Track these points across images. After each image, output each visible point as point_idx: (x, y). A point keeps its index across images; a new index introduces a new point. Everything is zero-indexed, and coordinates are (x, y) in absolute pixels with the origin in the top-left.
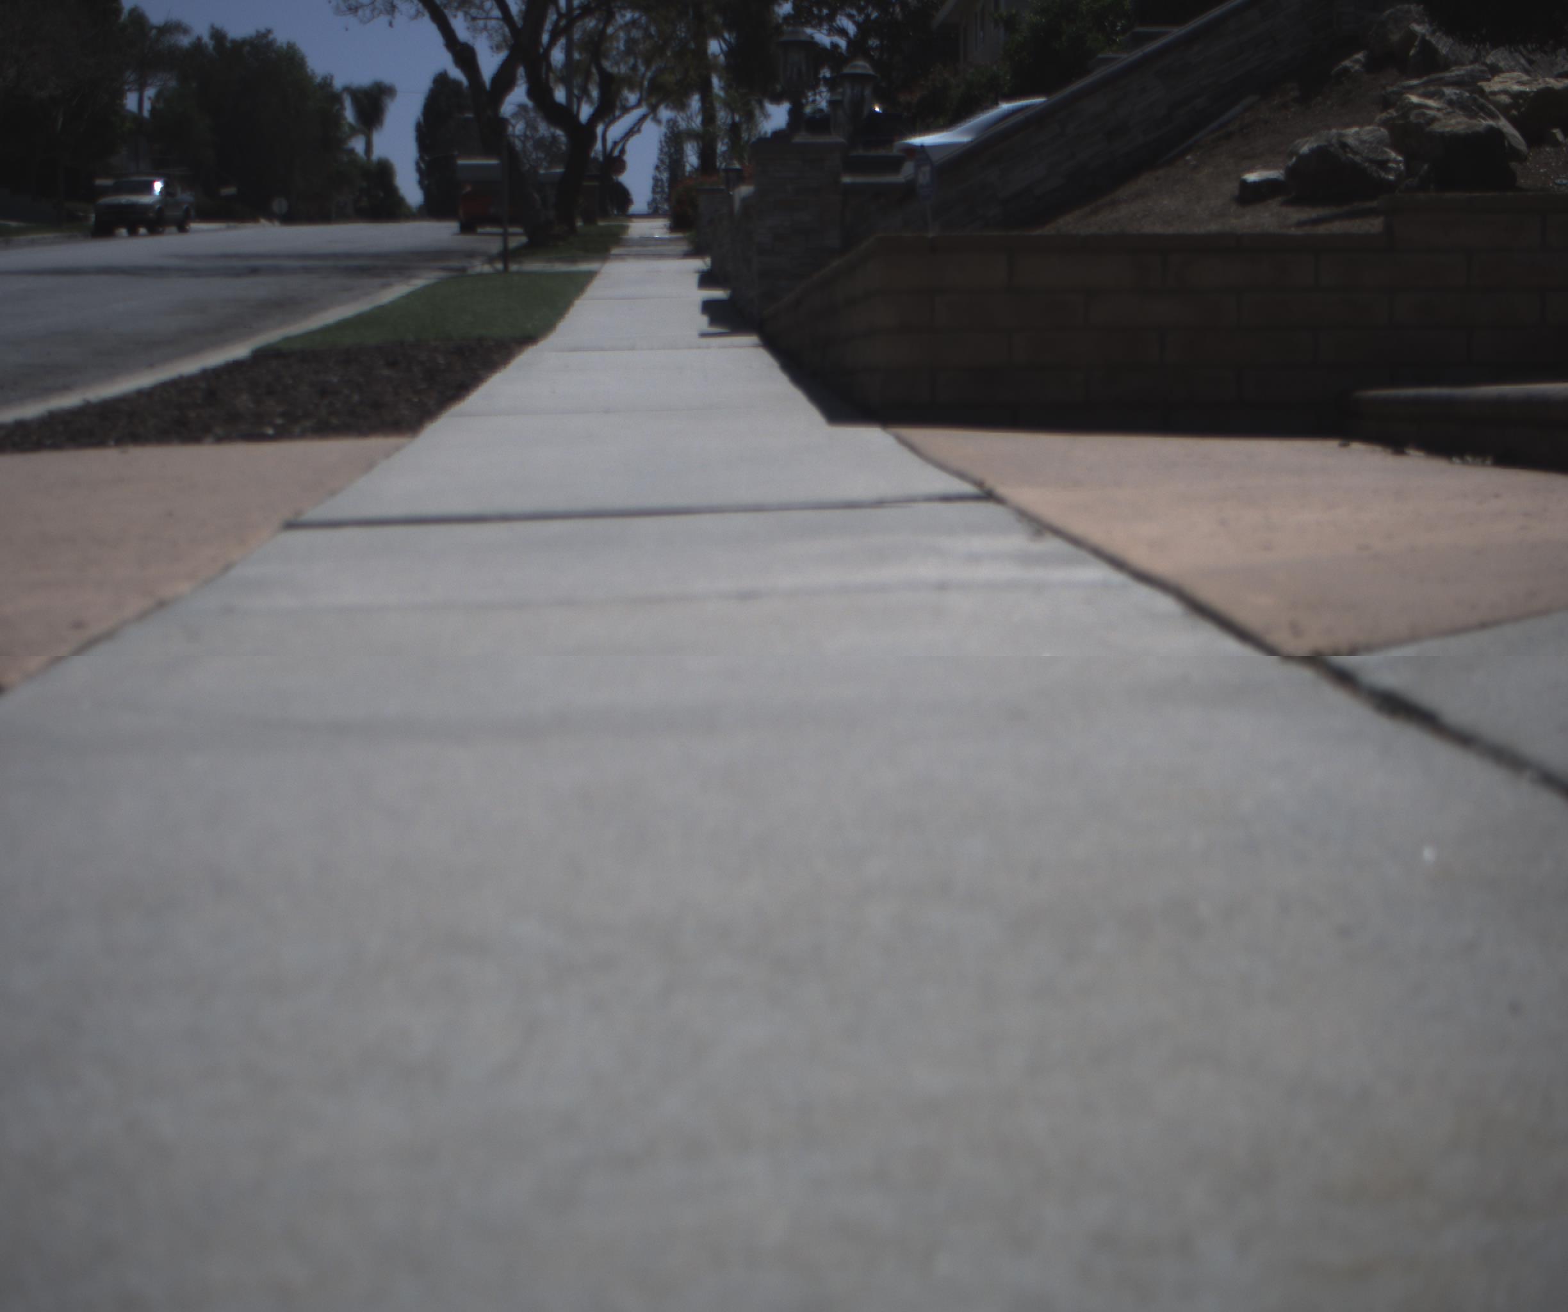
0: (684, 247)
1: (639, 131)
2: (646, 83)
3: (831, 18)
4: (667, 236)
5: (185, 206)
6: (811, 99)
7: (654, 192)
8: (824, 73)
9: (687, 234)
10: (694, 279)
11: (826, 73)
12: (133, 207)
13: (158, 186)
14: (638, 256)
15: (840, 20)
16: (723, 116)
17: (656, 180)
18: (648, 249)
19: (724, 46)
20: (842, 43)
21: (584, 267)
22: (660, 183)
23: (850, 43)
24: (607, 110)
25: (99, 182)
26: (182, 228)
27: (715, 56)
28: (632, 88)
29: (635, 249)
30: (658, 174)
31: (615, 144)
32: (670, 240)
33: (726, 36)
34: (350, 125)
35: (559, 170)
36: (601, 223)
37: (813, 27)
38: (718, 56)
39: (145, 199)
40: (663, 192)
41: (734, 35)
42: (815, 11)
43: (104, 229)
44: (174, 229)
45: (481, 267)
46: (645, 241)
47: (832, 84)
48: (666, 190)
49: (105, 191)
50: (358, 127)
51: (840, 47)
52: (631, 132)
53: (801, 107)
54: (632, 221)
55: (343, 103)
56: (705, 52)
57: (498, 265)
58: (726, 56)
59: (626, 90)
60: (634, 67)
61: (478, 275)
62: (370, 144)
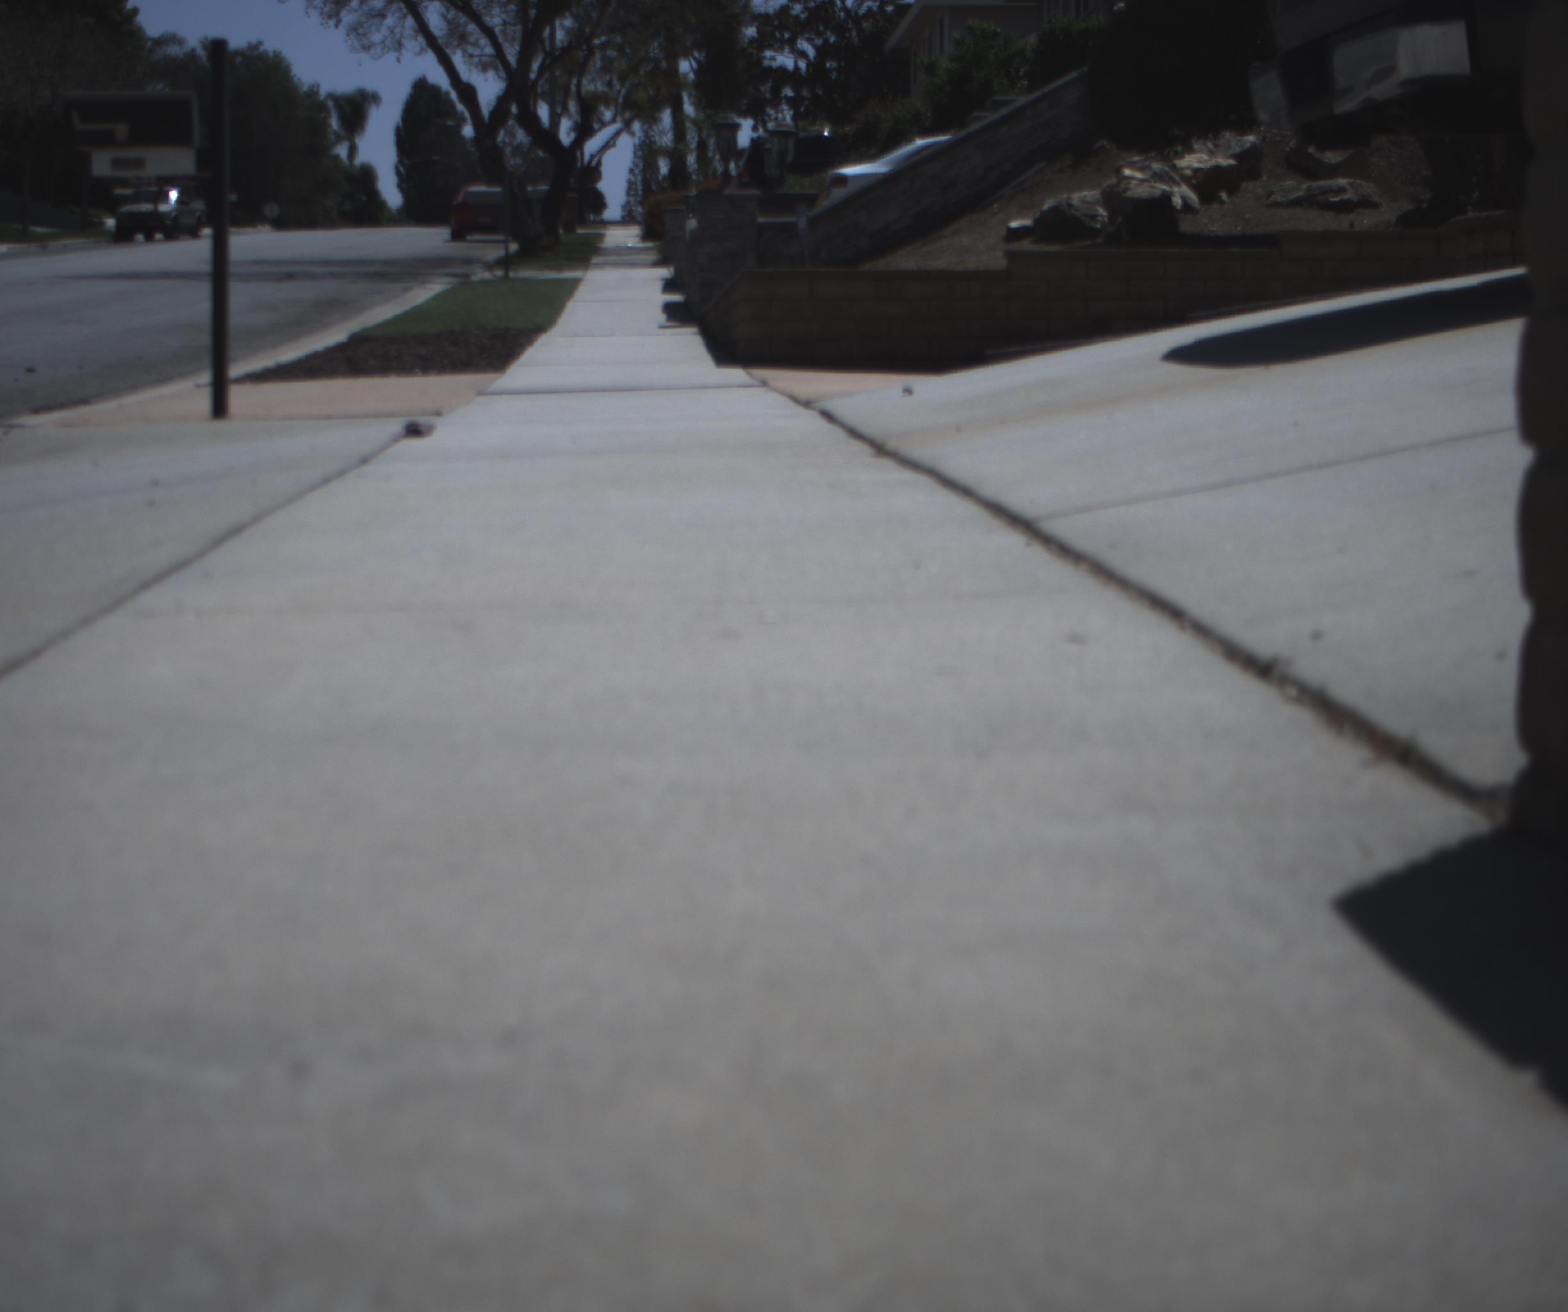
0: (652, 257)
1: (614, 145)
2: (621, 100)
3: (792, 42)
4: (641, 245)
5: (198, 214)
6: (774, 116)
7: (628, 194)
8: (786, 92)
9: (658, 244)
10: (659, 286)
11: (788, 92)
12: (151, 215)
13: (174, 195)
14: (614, 264)
15: (801, 44)
16: (692, 137)
17: (630, 184)
18: (623, 258)
19: (694, 65)
20: (802, 65)
21: (569, 274)
22: (634, 186)
23: (809, 65)
24: (584, 131)
25: (120, 191)
26: (193, 235)
27: (686, 75)
28: (607, 106)
29: (613, 258)
30: (632, 177)
31: (592, 157)
32: (642, 250)
33: (696, 55)
34: (336, 133)
35: (544, 187)
36: (580, 231)
37: (776, 50)
38: (688, 74)
39: (163, 208)
40: (636, 195)
41: (704, 54)
42: (778, 35)
43: (123, 235)
44: (186, 235)
45: (482, 275)
46: (620, 251)
47: (793, 103)
48: (640, 192)
49: (126, 200)
50: (343, 133)
51: (801, 69)
52: (608, 145)
53: (764, 124)
54: (607, 229)
55: (328, 112)
56: (676, 71)
57: (499, 273)
58: (697, 73)
59: (602, 108)
60: (610, 84)
61: (482, 282)
62: (353, 150)
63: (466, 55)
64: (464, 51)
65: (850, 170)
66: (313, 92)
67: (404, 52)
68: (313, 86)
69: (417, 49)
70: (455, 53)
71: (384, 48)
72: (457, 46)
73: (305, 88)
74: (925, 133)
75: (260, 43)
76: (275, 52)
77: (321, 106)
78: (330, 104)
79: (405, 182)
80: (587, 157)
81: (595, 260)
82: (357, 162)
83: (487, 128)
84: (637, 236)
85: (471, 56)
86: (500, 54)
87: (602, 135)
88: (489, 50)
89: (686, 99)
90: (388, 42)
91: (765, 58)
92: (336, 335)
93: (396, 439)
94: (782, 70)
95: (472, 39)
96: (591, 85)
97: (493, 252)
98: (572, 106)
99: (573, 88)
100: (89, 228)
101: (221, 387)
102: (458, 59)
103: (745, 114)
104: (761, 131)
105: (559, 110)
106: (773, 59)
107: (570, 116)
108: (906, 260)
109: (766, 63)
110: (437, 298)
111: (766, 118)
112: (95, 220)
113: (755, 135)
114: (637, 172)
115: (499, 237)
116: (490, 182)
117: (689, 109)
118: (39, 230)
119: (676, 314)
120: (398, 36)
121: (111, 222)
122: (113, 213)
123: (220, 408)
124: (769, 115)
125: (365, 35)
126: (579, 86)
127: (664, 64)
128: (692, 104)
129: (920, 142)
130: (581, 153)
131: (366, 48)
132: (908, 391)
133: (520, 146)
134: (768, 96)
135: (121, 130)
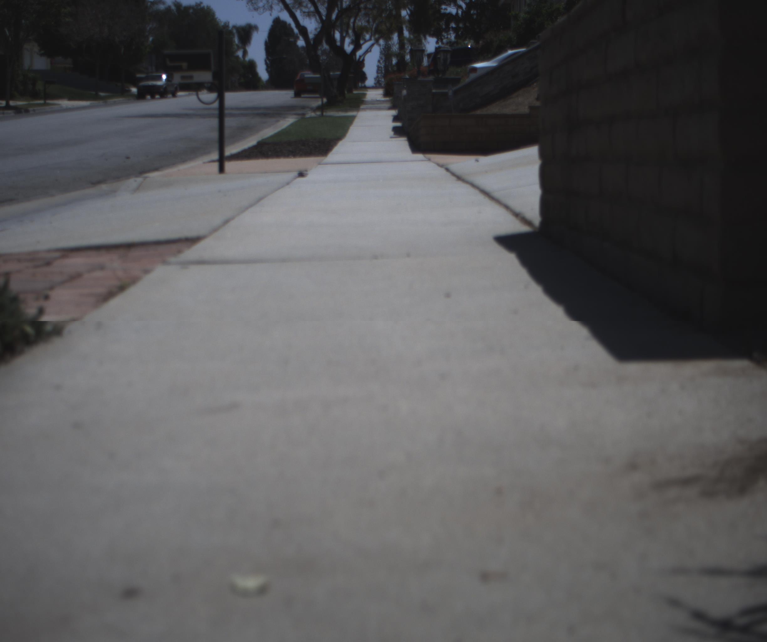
0: (388, 105)
1: (370, 51)
2: (373, 29)
4: (383, 99)
5: (175, 86)
6: (446, 37)
7: (377, 73)
9: (391, 98)
10: (391, 119)
11: (453, 25)
12: (154, 87)
13: (164, 77)
14: (371, 109)
16: (408, 47)
17: (378, 67)
18: (375, 105)
19: (409, 12)
20: (460, 12)
21: (350, 114)
22: (380, 69)
23: (462, 13)
24: (357, 46)
25: (139, 75)
26: (174, 95)
27: (405, 17)
28: (367, 32)
29: (370, 106)
30: (379, 64)
31: (360, 57)
32: (383, 102)
33: (409, 7)
34: (237, 45)
35: (338, 73)
36: (355, 92)
37: (447, 5)
39: (159, 83)
40: (382, 72)
41: (413, 7)
43: (141, 96)
44: (170, 96)
45: (310, 114)
46: (374, 102)
47: (456, 30)
48: (383, 72)
49: (141, 79)
50: (240, 45)
51: (459, 14)
52: (368, 51)
53: (442, 40)
54: (367, 91)
55: (233, 35)
56: (400, 15)
57: (319, 113)
58: (410, 16)
59: (365, 33)
60: (368, 22)
61: (311, 118)
62: (245, 53)
63: (302, 12)
64: (301, 10)
65: (479, 65)
66: (226, 26)
67: (273, 11)
68: (226, 23)
69: (279, 9)
70: (296, 11)
71: (264, 9)
72: (297, 8)
73: (222, 24)
74: (512, 48)
75: (201, 3)
76: (207, 6)
77: (231, 32)
78: (235, 31)
79: (270, 68)
80: (358, 57)
81: (362, 107)
82: (247, 59)
83: (313, 45)
84: (381, 94)
85: (304, 12)
86: (317, 11)
87: (365, 47)
88: (312, 9)
89: (404, 28)
90: (266, 6)
91: (442, 9)
92: (251, 142)
93: (295, 178)
94: (450, 14)
95: (304, 4)
96: (361, 22)
97: (318, 103)
98: (350, 32)
99: (352, 25)
100: (124, 93)
101: (222, 161)
102: (298, 14)
103: (432, 35)
104: (440, 43)
105: (344, 35)
106: (446, 9)
107: (349, 37)
108: (495, 109)
109: (442, 11)
110: (292, 125)
111: (443, 37)
112: (127, 89)
113: (437, 46)
114: (381, 62)
115: (318, 96)
116: (314, 72)
117: (406, 33)
118: (102, 94)
119: (398, 132)
120: (270, 3)
121: (134, 90)
122: (135, 85)
123: (222, 169)
124: (444, 36)
125: (255, 3)
126: (354, 22)
127: (394, 12)
128: (407, 30)
129: (510, 52)
130: (355, 55)
131: (256, 9)
132: (477, 161)
133: (325, 50)
134: (444, 27)
135: (185, 65)
